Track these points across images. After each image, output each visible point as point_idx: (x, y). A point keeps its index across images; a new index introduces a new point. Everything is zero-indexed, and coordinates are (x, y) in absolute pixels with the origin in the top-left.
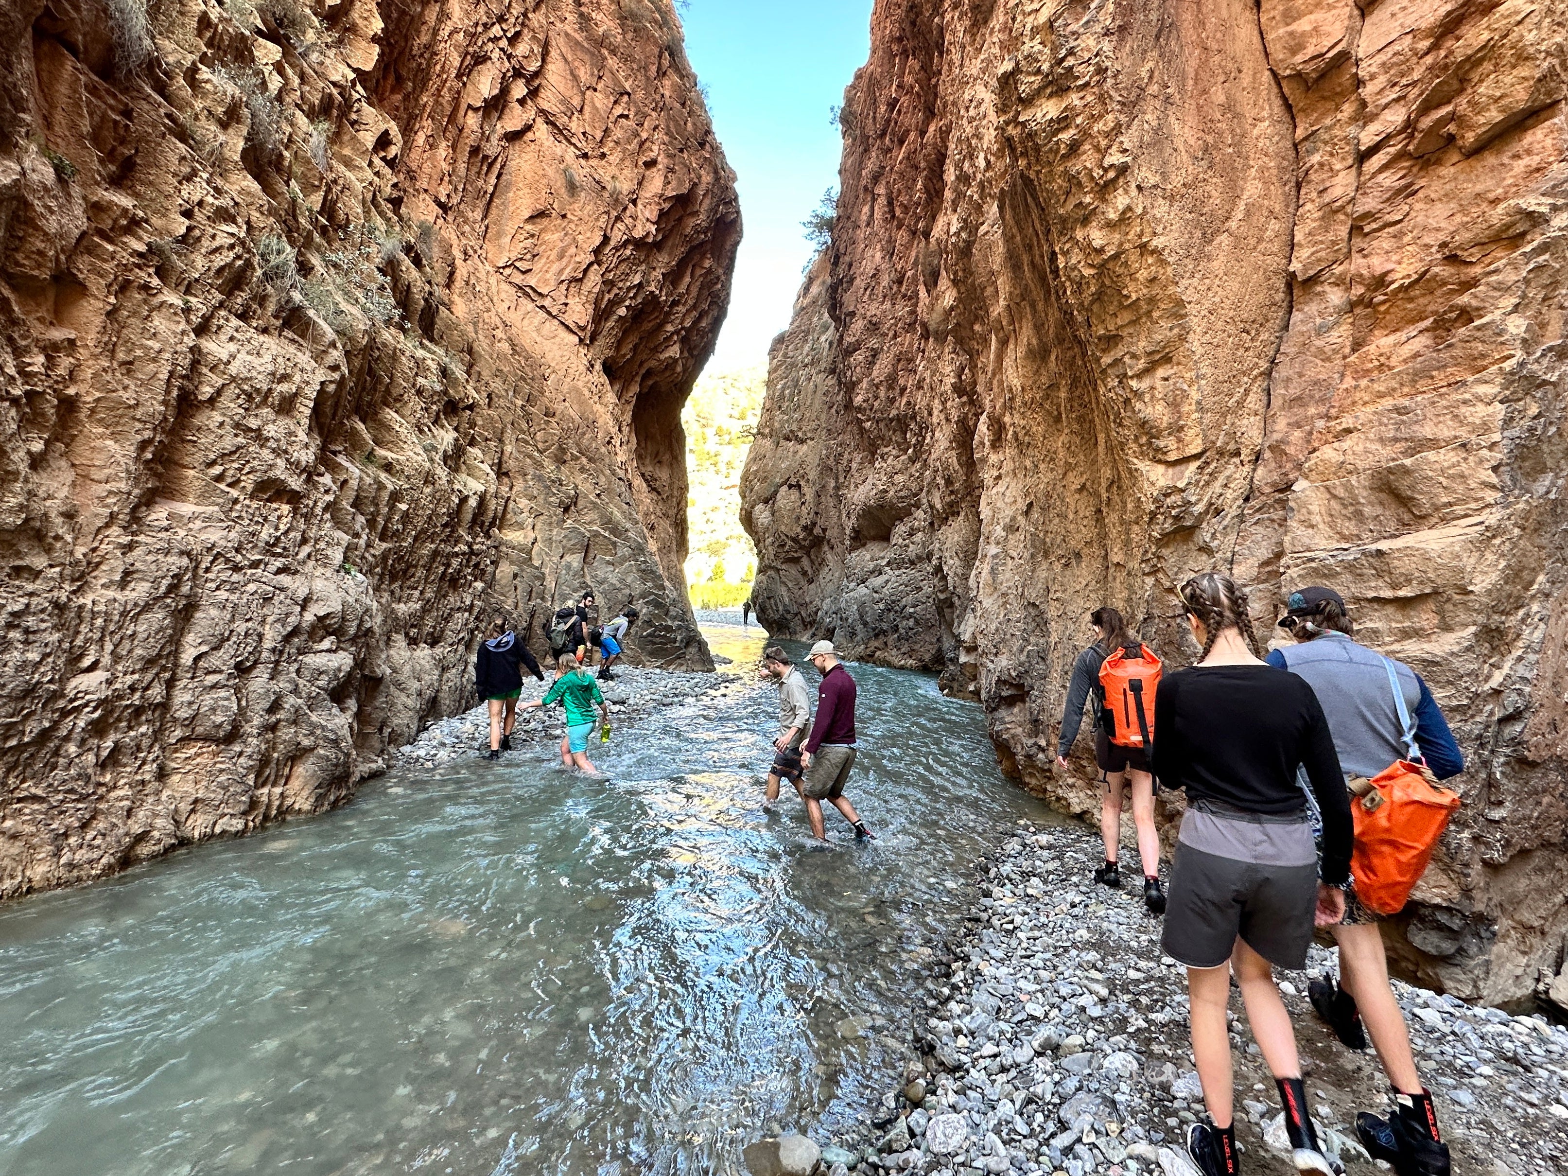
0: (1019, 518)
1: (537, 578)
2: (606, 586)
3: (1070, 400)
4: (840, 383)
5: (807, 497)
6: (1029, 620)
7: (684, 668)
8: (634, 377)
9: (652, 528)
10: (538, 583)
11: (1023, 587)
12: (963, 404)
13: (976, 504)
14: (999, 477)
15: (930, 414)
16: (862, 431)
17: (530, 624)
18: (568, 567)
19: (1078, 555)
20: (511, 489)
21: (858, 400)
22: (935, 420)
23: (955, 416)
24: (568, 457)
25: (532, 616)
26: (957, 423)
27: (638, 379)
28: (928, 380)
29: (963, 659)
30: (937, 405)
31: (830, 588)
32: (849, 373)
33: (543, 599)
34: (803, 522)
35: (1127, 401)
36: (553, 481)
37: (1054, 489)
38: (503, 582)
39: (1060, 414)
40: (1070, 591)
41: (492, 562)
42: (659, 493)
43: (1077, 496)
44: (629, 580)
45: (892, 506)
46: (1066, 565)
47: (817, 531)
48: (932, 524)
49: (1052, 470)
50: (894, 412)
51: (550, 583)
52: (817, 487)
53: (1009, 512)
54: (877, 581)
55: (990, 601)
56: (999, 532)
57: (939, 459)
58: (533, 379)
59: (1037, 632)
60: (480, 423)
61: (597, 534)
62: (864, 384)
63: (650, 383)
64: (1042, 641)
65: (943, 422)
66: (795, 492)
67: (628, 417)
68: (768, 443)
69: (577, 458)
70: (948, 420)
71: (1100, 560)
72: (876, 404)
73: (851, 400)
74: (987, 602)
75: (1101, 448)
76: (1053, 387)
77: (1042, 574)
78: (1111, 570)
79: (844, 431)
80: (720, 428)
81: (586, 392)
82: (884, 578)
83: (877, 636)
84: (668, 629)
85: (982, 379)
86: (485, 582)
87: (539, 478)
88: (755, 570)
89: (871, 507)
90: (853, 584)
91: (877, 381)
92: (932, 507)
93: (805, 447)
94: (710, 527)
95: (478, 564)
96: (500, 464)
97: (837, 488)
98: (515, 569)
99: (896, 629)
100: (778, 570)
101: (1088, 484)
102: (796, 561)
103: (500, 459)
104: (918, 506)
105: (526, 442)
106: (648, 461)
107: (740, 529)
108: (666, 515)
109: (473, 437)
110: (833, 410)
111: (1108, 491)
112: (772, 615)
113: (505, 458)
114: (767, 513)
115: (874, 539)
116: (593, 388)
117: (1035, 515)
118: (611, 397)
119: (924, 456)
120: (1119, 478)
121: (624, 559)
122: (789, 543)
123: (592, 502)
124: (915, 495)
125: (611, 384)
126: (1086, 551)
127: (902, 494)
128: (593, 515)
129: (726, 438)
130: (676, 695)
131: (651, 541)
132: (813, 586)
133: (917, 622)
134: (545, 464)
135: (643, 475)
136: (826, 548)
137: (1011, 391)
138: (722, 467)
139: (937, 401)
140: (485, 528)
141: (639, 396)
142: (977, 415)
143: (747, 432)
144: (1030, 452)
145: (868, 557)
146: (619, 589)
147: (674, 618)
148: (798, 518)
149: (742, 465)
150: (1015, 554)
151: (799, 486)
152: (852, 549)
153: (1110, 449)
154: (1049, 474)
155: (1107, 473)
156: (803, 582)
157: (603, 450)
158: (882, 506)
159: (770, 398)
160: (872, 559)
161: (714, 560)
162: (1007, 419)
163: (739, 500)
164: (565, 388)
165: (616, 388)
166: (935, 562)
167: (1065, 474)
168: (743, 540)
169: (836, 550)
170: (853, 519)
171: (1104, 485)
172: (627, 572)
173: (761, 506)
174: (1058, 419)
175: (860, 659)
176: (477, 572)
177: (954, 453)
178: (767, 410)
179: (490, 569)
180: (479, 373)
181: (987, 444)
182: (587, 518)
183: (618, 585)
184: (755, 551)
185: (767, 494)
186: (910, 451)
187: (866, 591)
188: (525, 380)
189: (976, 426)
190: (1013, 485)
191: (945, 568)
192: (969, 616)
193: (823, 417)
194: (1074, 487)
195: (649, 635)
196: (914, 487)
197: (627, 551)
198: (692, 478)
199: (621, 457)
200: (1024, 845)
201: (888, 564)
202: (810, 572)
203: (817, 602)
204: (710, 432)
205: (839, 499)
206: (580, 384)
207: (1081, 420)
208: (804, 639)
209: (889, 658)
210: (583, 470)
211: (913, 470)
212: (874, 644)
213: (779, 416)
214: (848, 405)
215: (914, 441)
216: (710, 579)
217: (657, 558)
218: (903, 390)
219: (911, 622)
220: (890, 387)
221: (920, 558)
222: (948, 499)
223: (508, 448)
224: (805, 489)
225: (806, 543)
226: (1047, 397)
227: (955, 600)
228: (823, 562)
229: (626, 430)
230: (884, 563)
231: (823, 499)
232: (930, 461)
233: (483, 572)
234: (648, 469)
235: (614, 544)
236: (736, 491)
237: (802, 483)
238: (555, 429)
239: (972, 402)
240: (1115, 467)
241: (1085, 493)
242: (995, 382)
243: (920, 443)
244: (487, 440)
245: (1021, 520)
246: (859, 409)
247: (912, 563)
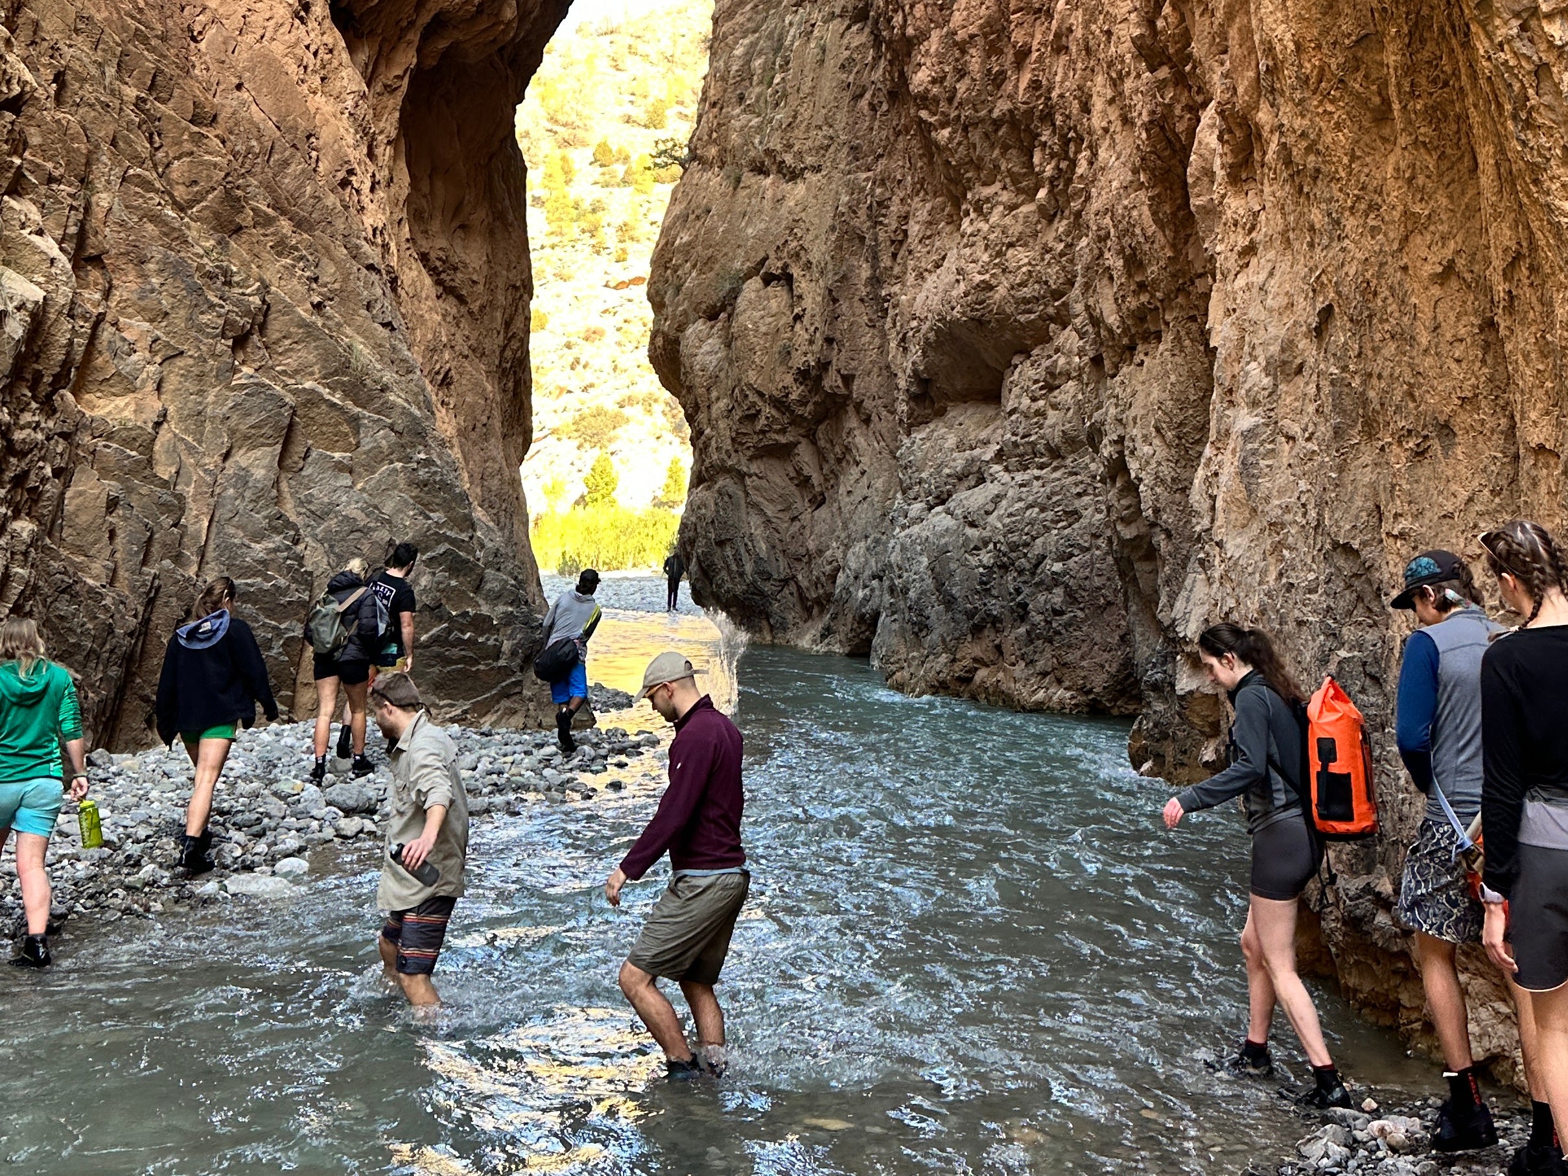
0: (1303, 344)
1: (165, 507)
2: (332, 523)
3: (1409, 70)
4: (877, 40)
5: (808, 303)
6: (1338, 585)
7: (518, 720)
8: (404, 31)
9: (446, 382)
10: (166, 520)
11: (1321, 504)
12: (1161, 85)
13: (1198, 313)
14: (1250, 250)
15: (1086, 109)
16: (930, 148)
17: (146, 622)
18: (243, 479)
19: (1446, 429)
20: (107, 295)
21: (920, 79)
22: (1097, 122)
23: (1142, 112)
24: (246, 217)
25: (150, 603)
26: (1148, 127)
27: (414, 37)
28: (1079, 33)
29: (1185, 682)
30: (1100, 87)
31: (864, 516)
32: (898, 19)
33: (178, 559)
34: (798, 361)
35: (1541, 71)
36: (211, 276)
37: (1379, 276)
38: (83, 519)
39: (1386, 102)
40: (1431, 515)
41: (57, 473)
42: (461, 300)
43: (1436, 291)
44: (388, 508)
45: (1004, 320)
46: (1420, 454)
47: (832, 381)
48: (1097, 361)
49: (1374, 231)
50: (1002, 107)
51: (197, 520)
52: (830, 279)
53: (1277, 331)
54: (973, 498)
55: (1243, 541)
56: (1256, 375)
57: (1109, 211)
58: (163, 38)
59: (1359, 615)
60: (35, 140)
61: (312, 400)
62: (934, 43)
63: (442, 44)
64: (1371, 636)
65: (1117, 126)
66: (778, 292)
67: (389, 125)
68: (714, 180)
69: (269, 221)
70: (1126, 121)
71: (1498, 440)
72: (962, 87)
73: (904, 80)
74: (1236, 545)
75: (1487, 179)
76: (1368, 41)
77: (1363, 474)
78: (1527, 463)
79: (888, 151)
80: (603, 148)
81: (292, 68)
82: (990, 489)
83: (977, 631)
84: (481, 624)
85: (1202, 28)
86: (39, 520)
87: (176, 270)
88: (686, 478)
89: (955, 322)
90: (917, 508)
91: (961, 35)
92: (1096, 321)
93: (800, 189)
94: (581, 377)
95: (25, 475)
96: (81, 237)
97: (876, 281)
98: (112, 486)
99: (1022, 613)
100: (741, 476)
101: (1461, 263)
102: (782, 452)
103: (82, 225)
104: (1063, 319)
105: (147, 185)
106: (435, 226)
107: (650, 381)
108: (478, 351)
109: (19, 174)
110: (864, 103)
111: (1507, 275)
112: (731, 585)
113: (94, 223)
114: (714, 343)
115: (966, 397)
116: (309, 58)
117: (1339, 336)
118: (349, 79)
119: (1075, 205)
120: (1533, 247)
121: (378, 457)
122: (767, 410)
123: (303, 324)
124: (1057, 294)
125: (351, 49)
126: (1463, 419)
127: (1026, 292)
128: (306, 355)
129: (619, 169)
130: (498, 789)
131: (441, 413)
132: (823, 512)
133: (1071, 596)
134: (192, 235)
135: (424, 258)
136: (852, 422)
137: (1270, 50)
138: (609, 237)
139: (1100, 79)
140: (44, 390)
141: (418, 76)
142: (1195, 110)
143: (665, 155)
144: (1321, 189)
145: (951, 441)
146: (365, 531)
147: (495, 598)
148: (787, 353)
149: (655, 233)
150: (1296, 429)
151: (787, 279)
152: (914, 423)
153: (1507, 179)
154: (1368, 242)
155: (1503, 235)
156: (801, 504)
157: (331, 200)
158: (979, 322)
159: (717, 76)
160: (960, 447)
161: (592, 455)
162: (1264, 116)
163: (648, 314)
164: (242, 58)
165: (363, 57)
166: (1107, 451)
167: (1405, 239)
168: (658, 408)
169: (876, 424)
170: (915, 352)
171: (1498, 263)
172: (384, 490)
173: (698, 327)
174: (1382, 115)
175: (939, 688)
176: (21, 496)
177: (1142, 195)
178: (710, 103)
179: (51, 489)
180: (36, 25)
181: (1220, 174)
182: (291, 362)
183: (362, 520)
184: (688, 431)
185: (715, 297)
186: (1042, 193)
187: (949, 522)
188: (145, 40)
189: (1191, 133)
190: (1285, 266)
191: (1133, 465)
192: (1195, 579)
193: (841, 119)
194: (1428, 269)
195: (435, 640)
196: (1053, 274)
197: (384, 439)
198: (540, 262)
199: (374, 217)
200: (1353, 1145)
201: (999, 456)
202: (816, 479)
203: (834, 550)
204: (580, 158)
205: (881, 306)
206: (278, 48)
207: (1436, 114)
208: (805, 643)
209: (1008, 686)
210: (281, 247)
211: (1049, 238)
212: (972, 650)
213: (739, 119)
214: (898, 92)
215: (1049, 170)
216: (581, 501)
217: (456, 453)
218: (1022, 55)
219: (1057, 597)
220: (993, 50)
221: (1072, 442)
222: (1132, 303)
223: (103, 200)
224: (803, 285)
225: (807, 411)
226: (1354, 64)
227: (1160, 539)
228: (846, 455)
229: (385, 153)
230: (989, 453)
231: (844, 306)
232: (1089, 216)
233: (35, 495)
234: (437, 245)
235: (355, 421)
236: (643, 288)
237: (795, 271)
238: (215, 155)
239: (1180, 80)
240: (1520, 220)
241: (1454, 284)
242: (1233, 33)
243: (1065, 176)
244: (51, 179)
245: (1307, 348)
246: (924, 100)
247: (1055, 453)
